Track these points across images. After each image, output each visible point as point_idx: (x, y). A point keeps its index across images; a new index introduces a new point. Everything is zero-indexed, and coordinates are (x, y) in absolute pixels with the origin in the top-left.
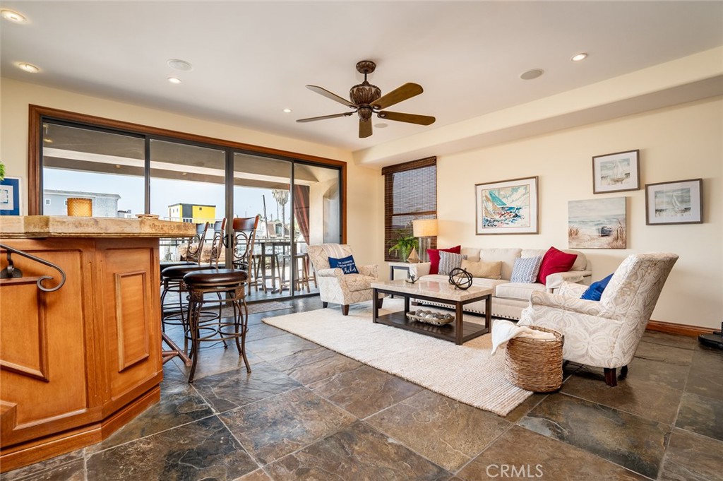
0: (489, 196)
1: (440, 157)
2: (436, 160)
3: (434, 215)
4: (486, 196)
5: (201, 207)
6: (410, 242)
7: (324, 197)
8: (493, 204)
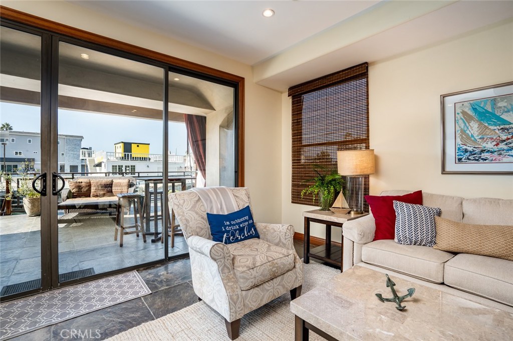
0: (470, 112)
1: (373, 63)
2: (367, 68)
3: (364, 145)
4: (464, 113)
5: (138, 145)
6: (333, 182)
7: (221, 126)
8: (480, 124)
